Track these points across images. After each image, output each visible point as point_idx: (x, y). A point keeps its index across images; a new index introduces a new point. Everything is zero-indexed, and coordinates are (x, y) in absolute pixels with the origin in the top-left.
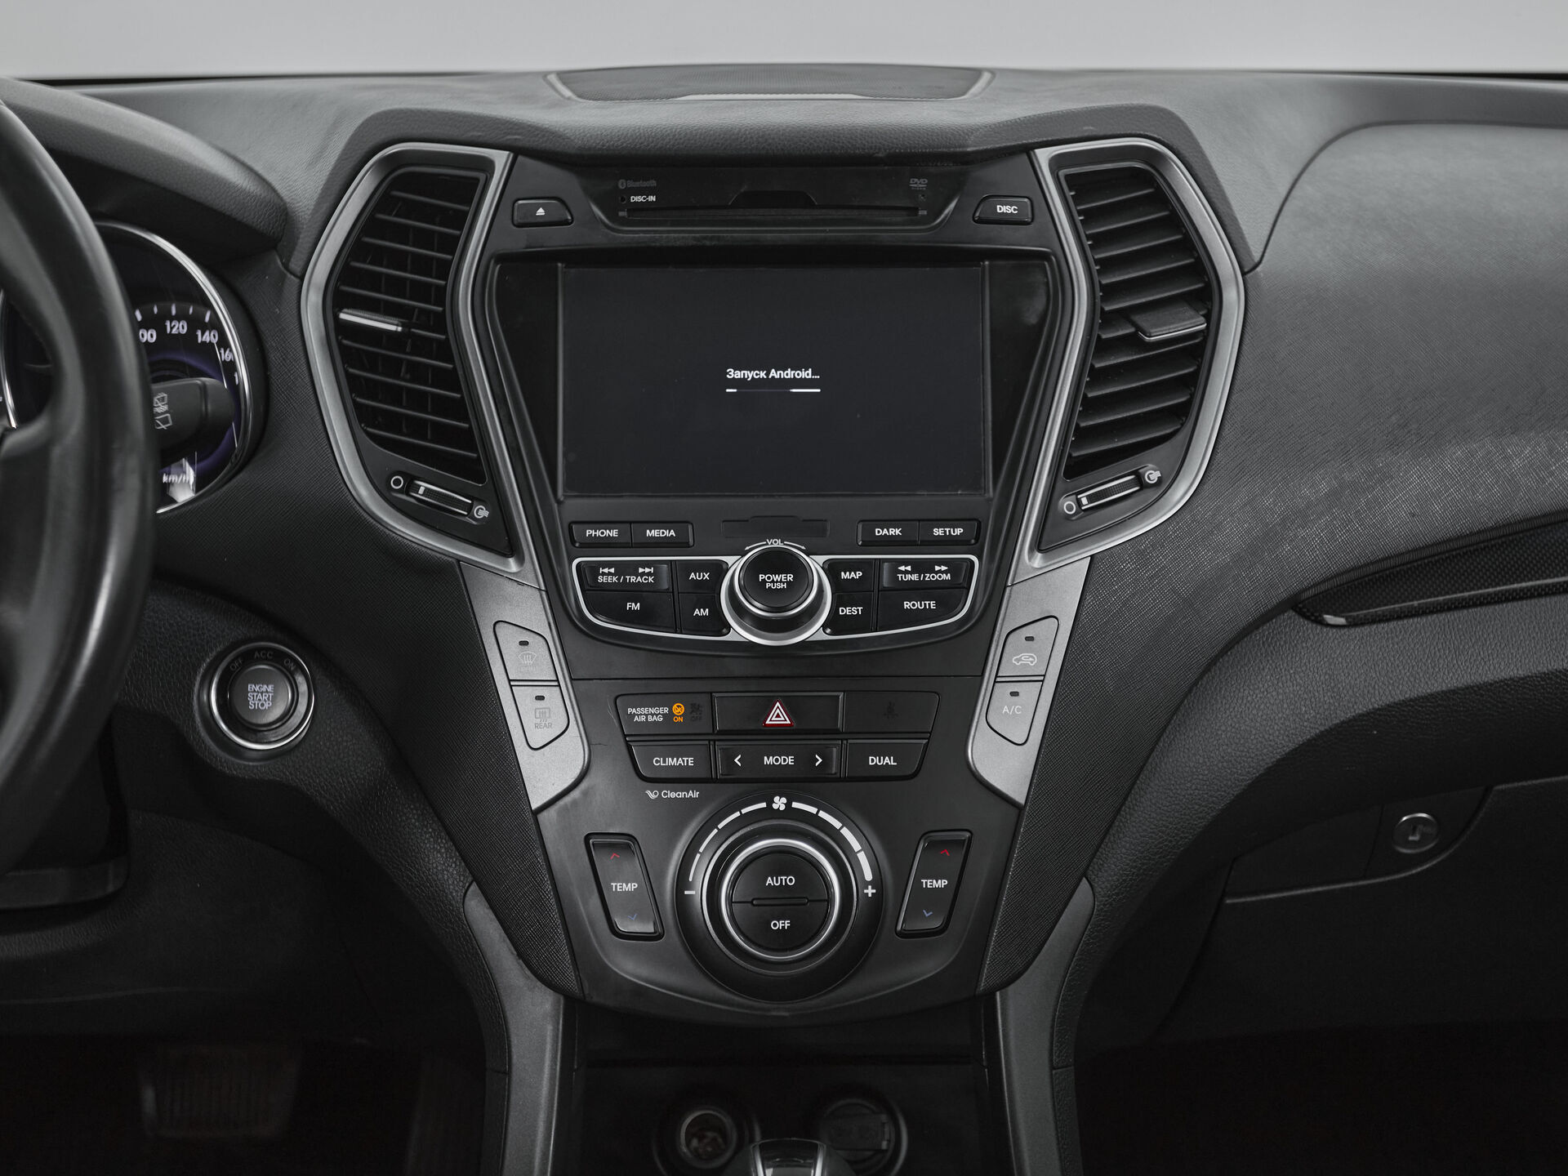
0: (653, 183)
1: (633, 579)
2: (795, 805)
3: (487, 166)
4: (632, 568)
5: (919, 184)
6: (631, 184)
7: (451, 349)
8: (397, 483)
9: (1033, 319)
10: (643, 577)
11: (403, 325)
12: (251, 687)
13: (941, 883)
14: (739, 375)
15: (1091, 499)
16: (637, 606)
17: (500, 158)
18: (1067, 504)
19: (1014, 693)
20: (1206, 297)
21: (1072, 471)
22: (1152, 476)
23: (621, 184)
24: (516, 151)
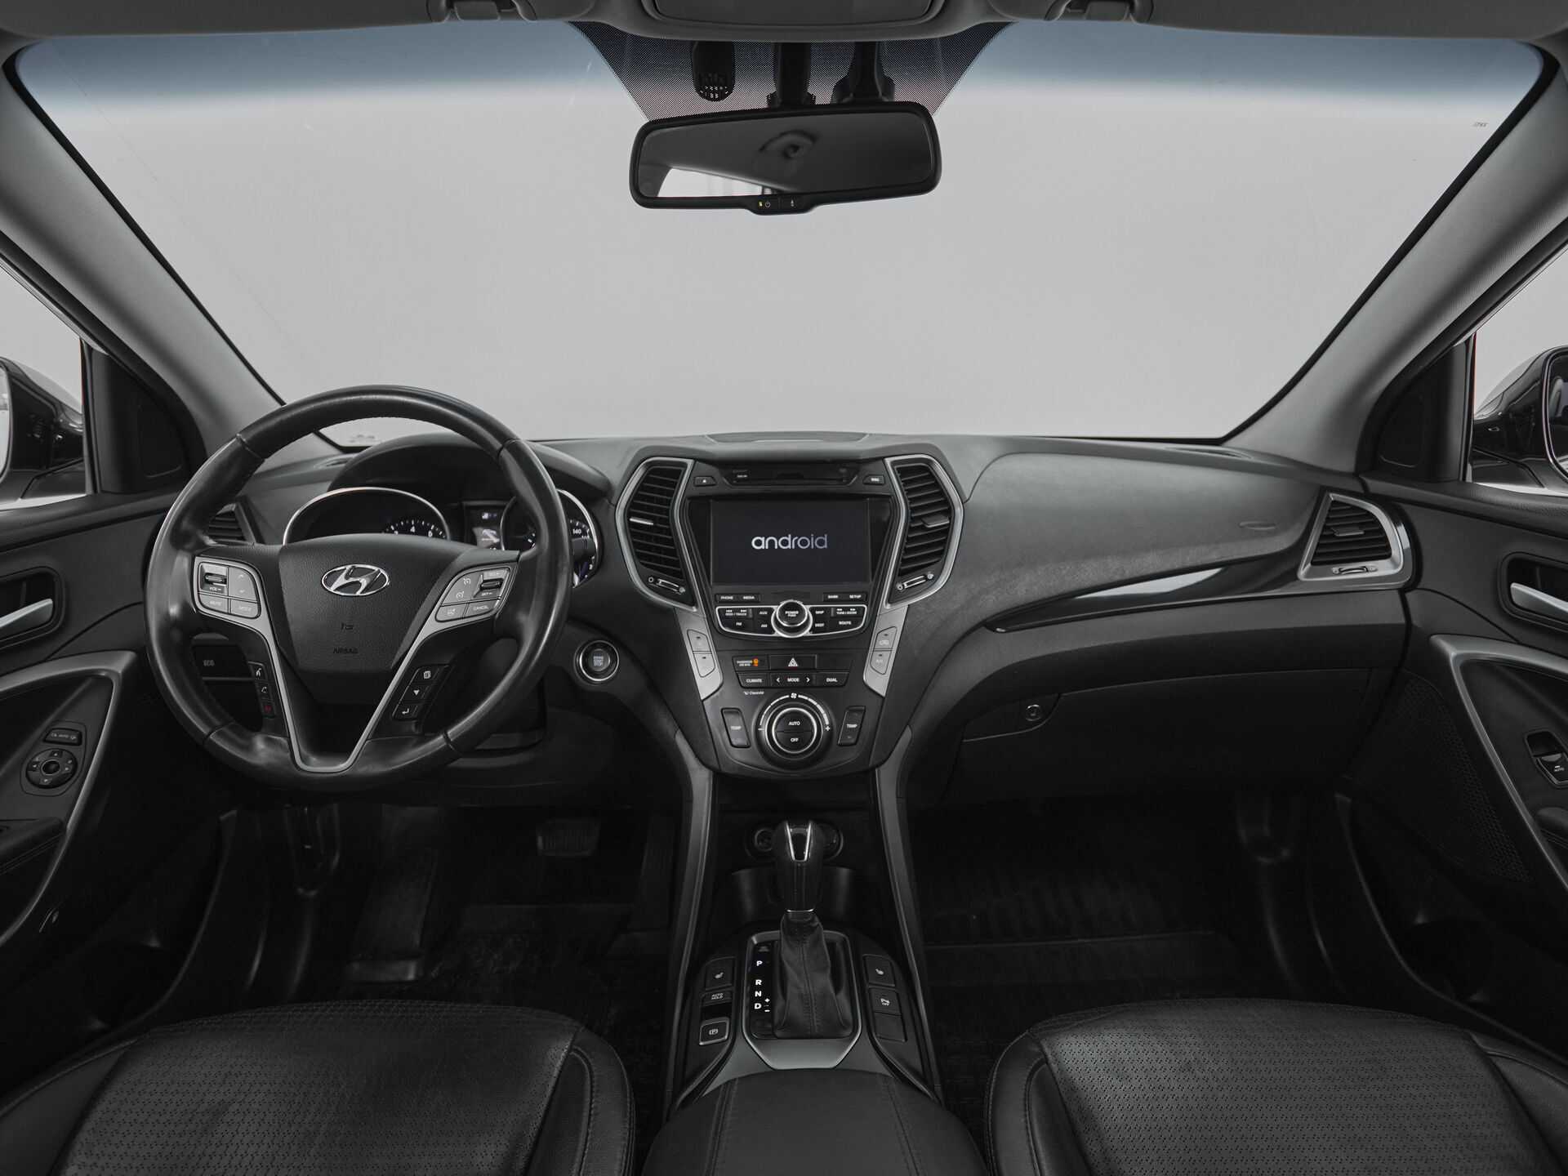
0: (745, 471)
1: (739, 614)
2: (800, 696)
3: (685, 465)
4: (738, 610)
5: (843, 471)
6: (738, 471)
7: (671, 531)
8: (651, 580)
10: (743, 613)
11: (653, 522)
12: (595, 657)
13: (855, 726)
15: (908, 584)
16: (740, 624)
17: (690, 462)
18: (899, 586)
19: (881, 655)
20: (949, 512)
21: (901, 574)
22: (930, 576)
23: (734, 471)
24: (696, 460)
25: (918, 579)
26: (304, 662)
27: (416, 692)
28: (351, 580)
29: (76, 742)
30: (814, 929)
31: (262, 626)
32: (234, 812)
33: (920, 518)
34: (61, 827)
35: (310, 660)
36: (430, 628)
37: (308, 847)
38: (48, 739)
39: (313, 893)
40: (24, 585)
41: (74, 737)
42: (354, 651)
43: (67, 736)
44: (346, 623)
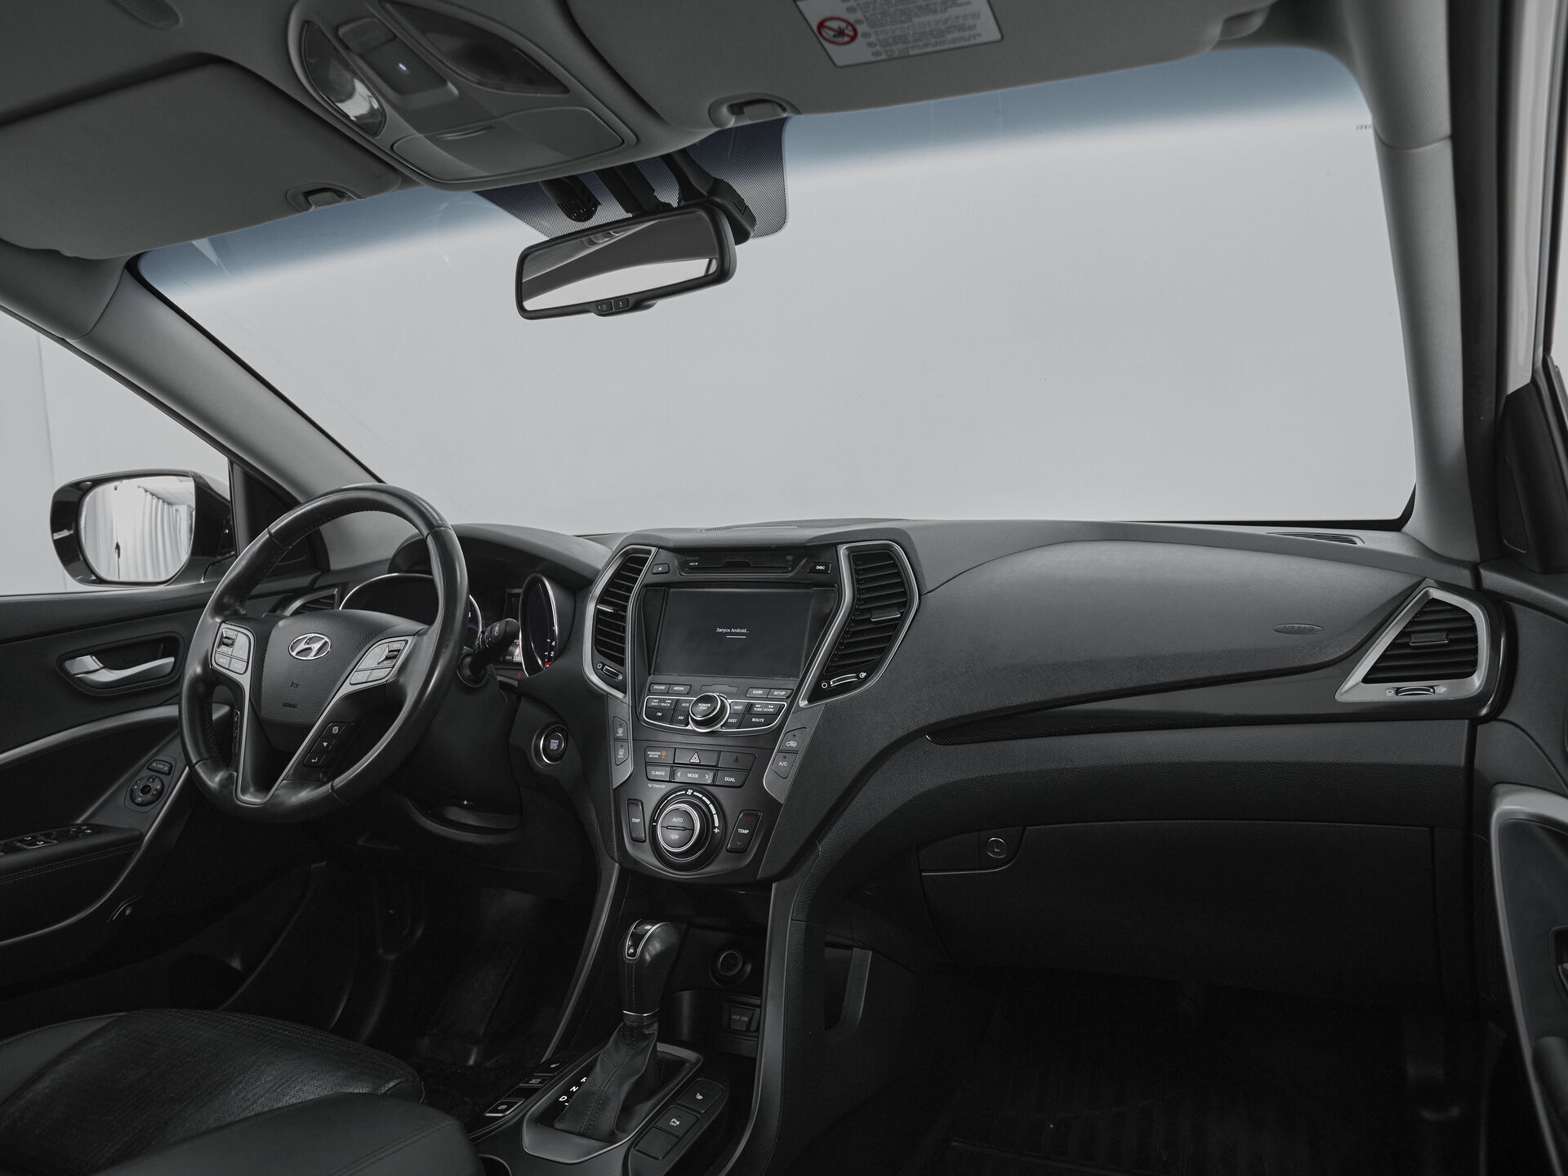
0: (698, 558)
1: (663, 704)
2: (695, 793)
3: (649, 552)
4: (664, 701)
5: (790, 558)
6: (691, 559)
7: (623, 618)
8: (600, 666)
9: (828, 611)
10: (666, 704)
11: (614, 610)
12: (552, 741)
13: (746, 831)
14: (721, 630)
15: (834, 682)
16: (660, 714)
17: (653, 549)
18: (824, 685)
19: (785, 757)
20: (904, 606)
21: (827, 672)
22: (863, 675)
23: (688, 559)
24: (660, 547)
25: (850, 678)
26: (264, 714)
27: (325, 744)
28: (307, 646)
29: (167, 772)
30: (646, 1037)
31: (245, 681)
32: (325, 863)
33: (863, 611)
34: (142, 836)
35: (270, 712)
36: (347, 689)
37: (391, 912)
38: (150, 767)
39: (391, 957)
40: (162, 645)
41: (166, 768)
42: (294, 706)
43: (161, 766)
44: (295, 682)
